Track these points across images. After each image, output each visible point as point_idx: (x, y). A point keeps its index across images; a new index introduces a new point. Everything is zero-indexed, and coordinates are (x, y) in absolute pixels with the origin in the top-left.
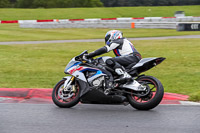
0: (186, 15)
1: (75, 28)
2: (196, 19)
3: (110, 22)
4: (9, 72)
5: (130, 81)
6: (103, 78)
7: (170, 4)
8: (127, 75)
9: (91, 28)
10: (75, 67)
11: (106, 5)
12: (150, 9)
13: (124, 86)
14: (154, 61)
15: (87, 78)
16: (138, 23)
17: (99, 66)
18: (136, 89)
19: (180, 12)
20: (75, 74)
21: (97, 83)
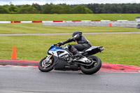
1: (75, 26)
3: (96, 22)
4: (37, 52)
11: (95, 13)
12: (120, 15)
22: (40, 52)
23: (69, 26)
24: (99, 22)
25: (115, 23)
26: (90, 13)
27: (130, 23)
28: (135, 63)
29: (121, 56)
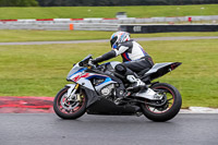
0: (129, 16)
1: (7, 30)
2: (138, 20)
5: (144, 89)
6: (113, 86)
7: (111, 4)
8: (140, 83)
9: (25, 30)
10: (79, 74)
12: (89, 9)
13: (137, 95)
14: (169, 66)
15: (94, 86)
16: (77, 24)
17: (107, 72)
18: (151, 98)
19: (122, 13)
20: (80, 82)
21: (106, 92)
25: (80, 23)
26: (33, 5)
27: (107, 23)
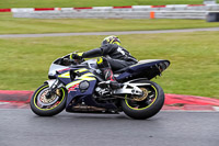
3: (124, 11)
16: (159, 12)
22: (11, 73)
23: (69, 19)
24: (130, 11)
25: (163, 10)
27: (193, 10)
28: (206, 92)
29: (177, 79)
